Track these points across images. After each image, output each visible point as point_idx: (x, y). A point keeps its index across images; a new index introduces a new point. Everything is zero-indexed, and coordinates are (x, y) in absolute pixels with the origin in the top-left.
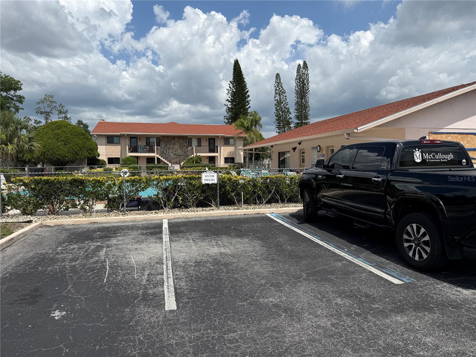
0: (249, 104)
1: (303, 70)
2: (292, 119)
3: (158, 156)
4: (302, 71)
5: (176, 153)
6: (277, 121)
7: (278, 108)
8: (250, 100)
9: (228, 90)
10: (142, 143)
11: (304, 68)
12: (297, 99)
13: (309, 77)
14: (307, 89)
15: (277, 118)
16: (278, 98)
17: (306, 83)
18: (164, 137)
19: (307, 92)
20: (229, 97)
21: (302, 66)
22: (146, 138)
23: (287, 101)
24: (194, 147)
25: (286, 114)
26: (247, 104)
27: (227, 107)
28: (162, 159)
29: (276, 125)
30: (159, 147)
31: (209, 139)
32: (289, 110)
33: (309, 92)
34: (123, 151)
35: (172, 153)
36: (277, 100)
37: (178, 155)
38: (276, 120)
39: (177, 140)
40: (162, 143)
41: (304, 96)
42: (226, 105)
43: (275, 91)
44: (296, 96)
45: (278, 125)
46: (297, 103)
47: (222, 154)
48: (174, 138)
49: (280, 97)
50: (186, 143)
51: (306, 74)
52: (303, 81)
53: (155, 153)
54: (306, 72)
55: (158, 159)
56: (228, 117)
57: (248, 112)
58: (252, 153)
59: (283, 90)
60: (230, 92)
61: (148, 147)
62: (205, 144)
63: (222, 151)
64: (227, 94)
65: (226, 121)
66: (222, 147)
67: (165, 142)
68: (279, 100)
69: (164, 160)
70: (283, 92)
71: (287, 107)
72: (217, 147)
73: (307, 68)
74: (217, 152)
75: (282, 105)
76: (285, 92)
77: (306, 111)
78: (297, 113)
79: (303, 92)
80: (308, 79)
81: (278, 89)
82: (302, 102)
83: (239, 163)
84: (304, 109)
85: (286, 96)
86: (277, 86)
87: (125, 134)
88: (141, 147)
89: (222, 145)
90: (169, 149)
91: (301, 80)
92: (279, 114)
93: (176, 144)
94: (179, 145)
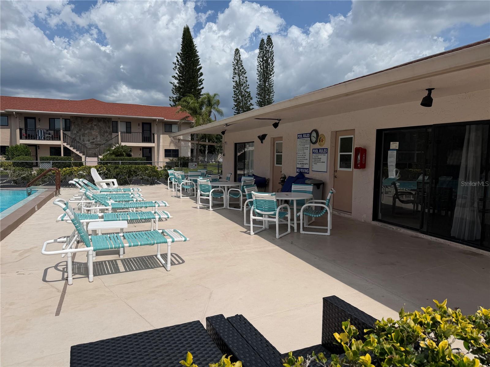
0: (202, 84)
1: (266, 46)
2: (253, 105)
3: (65, 144)
4: (266, 48)
5: (94, 141)
6: (236, 108)
7: (237, 91)
8: (204, 80)
9: (175, 64)
10: (42, 126)
11: (268, 44)
12: (260, 81)
13: (273, 56)
14: (271, 70)
15: (236, 104)
16: (237, 79)
17: (271, 62)
18: (77, 118)
19: (271, 73)
20: (176, 73)
21: (265, 41)
22: (49, 119)
23: (248, 83)
24: (120, 133)
25: (246, 99)
26: (200, 84)
27: (174, 85)
28: (71, 149)
29: (235, 112)
30: (68, 133)
31: (143, 124)
32: (250, 94)
33: (273, 73)
34: (12, 137)
35: (89, 141)
36: (236, 81)
37: (97, 145)
38: (234, 106)
39: (95, 124)
40: (73, 127)
41: (268, 78)
42: (172, 83)
43: (234, 70)
44: (259, 78)
45: (237, 112)
46: (260, 86)
47: (161, 144)
48: (91, 119)
49: (240, 78)
50: (109, 128)
51: (271, 52)
52: (267, 60)
53: (60, 140)
54: (270, 49)
55: (65, 148)
56: (175, 99)
57: (201, 93)
58: (205, 145)
59: (243, 70)
60: (178, 66)
61: (52, 132)
62: (137, 130)
63: (161, 141)
64: (173, 69)
65: (172, 103)
66: (161, 136)
67: (78, 125)
68: (238, 82)
69: (74, 151)
70: (243, 72)
71: (247, 90)
72: (154, 135)
73: (272, 44)
74: (154, 142)
75: (242, 88)
76: (246, 72)
77: (269, 96)
78: (259, 98)
79: (267, 73)
80: (273, 58)
81: (237, 67)
82: (265, 86)
83: (184, 158)
84: (267, 95)
85: (246, 78)
86: (235, 64)
87: (13, 112)
88: (41, 131)
89: (161, 131)
90: (84, 135)
91: (265, 59)
92: (239, 99)
93: (93, 129)
94: (98, 130)
